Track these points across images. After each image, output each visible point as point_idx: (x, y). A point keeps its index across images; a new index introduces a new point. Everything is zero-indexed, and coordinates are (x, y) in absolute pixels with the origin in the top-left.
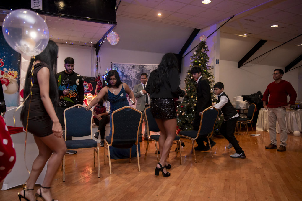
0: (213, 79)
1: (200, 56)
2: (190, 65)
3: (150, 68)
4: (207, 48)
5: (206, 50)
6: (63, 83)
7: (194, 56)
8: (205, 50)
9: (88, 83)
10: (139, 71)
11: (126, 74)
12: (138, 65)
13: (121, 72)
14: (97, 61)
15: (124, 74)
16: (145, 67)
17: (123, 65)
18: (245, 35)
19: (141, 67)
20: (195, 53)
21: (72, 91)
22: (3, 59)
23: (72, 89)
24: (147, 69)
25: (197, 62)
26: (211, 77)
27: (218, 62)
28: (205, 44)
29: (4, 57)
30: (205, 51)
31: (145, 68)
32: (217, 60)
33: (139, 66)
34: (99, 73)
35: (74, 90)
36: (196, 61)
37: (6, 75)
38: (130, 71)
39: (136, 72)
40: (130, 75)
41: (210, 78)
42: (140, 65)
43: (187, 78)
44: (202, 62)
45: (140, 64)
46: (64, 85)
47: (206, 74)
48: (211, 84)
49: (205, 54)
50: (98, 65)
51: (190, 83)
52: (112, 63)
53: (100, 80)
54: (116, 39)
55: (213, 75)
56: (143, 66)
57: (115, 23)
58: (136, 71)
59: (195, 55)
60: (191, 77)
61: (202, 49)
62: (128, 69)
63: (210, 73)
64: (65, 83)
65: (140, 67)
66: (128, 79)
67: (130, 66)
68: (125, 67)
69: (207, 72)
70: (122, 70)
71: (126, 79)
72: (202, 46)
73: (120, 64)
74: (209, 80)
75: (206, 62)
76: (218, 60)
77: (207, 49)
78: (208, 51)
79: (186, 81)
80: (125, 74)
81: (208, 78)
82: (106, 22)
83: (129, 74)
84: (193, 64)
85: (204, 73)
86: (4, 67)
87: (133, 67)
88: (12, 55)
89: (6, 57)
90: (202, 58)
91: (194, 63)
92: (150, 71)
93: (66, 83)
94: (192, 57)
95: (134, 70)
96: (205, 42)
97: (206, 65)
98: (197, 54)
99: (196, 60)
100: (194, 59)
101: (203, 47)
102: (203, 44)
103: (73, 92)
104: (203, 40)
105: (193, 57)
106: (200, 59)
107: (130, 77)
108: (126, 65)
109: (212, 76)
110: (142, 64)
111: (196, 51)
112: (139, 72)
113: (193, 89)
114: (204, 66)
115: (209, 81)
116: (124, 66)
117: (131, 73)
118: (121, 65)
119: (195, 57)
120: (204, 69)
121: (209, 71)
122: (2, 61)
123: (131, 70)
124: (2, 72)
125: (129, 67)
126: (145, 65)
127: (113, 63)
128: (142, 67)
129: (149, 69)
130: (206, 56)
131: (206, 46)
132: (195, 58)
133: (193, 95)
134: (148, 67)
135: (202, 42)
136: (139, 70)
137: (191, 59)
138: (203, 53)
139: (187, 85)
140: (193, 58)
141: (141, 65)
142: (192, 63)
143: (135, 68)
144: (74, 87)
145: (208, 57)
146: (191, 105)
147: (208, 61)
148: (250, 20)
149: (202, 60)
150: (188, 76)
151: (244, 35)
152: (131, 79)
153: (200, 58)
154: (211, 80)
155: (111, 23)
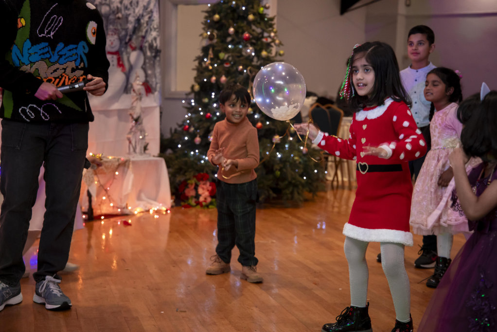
6: (42, 32)
21: (72, 65)
23: (75, 57)
35: (79, 60)
46: (44, 39)
47: (263, 20)
64: (49, 33)
93: (52, 34)
103: (77, 68)
120: (259, 7)
144: (82, 49)
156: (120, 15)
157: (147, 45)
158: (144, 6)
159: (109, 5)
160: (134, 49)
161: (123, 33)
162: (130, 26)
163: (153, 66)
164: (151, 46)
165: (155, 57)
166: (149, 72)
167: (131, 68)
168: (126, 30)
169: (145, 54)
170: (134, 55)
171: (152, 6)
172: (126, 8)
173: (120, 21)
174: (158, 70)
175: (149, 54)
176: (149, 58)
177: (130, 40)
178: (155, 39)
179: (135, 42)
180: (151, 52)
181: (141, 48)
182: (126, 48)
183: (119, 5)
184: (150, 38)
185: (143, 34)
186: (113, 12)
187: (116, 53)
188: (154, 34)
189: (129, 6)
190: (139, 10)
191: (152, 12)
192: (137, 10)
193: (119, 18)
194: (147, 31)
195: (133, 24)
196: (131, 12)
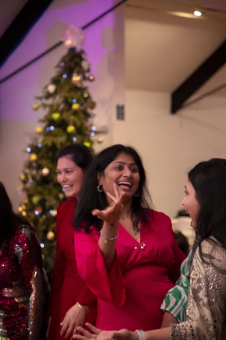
1: (69, 100)
2: (39, 129)
4: (88, 70)
5: (85, 78)
7: (47, 98)
8: (81, 77)
18: (198, 14)
20: (52, 88)
25: (59, 120)
27: (120, 112)
28: (81, 59)
32: (118, 107)
36: (56, 116)
43: (27, 171)
44: (77, 120)
49: (82, 90)
59: (49, 95)
60: (40, 167)
72: (72, 64)
75: (88, 116)
76: (123, 107)
77: (87, 75)
78: (91, 80)
84: (45, 124)
90: (75, 106)
91: (50, 122)
94: (40, 98)
96: (82, 52)
97: (87, 129)
98: (56, 92)
100: (47, 110)
101: (76, 71)
102: (75, 60)
105: (44, 101)
106: (68, 110)
111: (56, 81)
119: (50, 101)
130: (87, 97)
131: (85, 65)
132: (51, 106)
133: (53, 231)
135: (72, 50)
137: (35, 106)
138: (77, 88)
139: (30, 197)
140: (45, 105)
142: (40, 120)
145: (93, 99)
149: (76, 113)
150: (31, 165)
151: (192, 13)
153: (70, 104)
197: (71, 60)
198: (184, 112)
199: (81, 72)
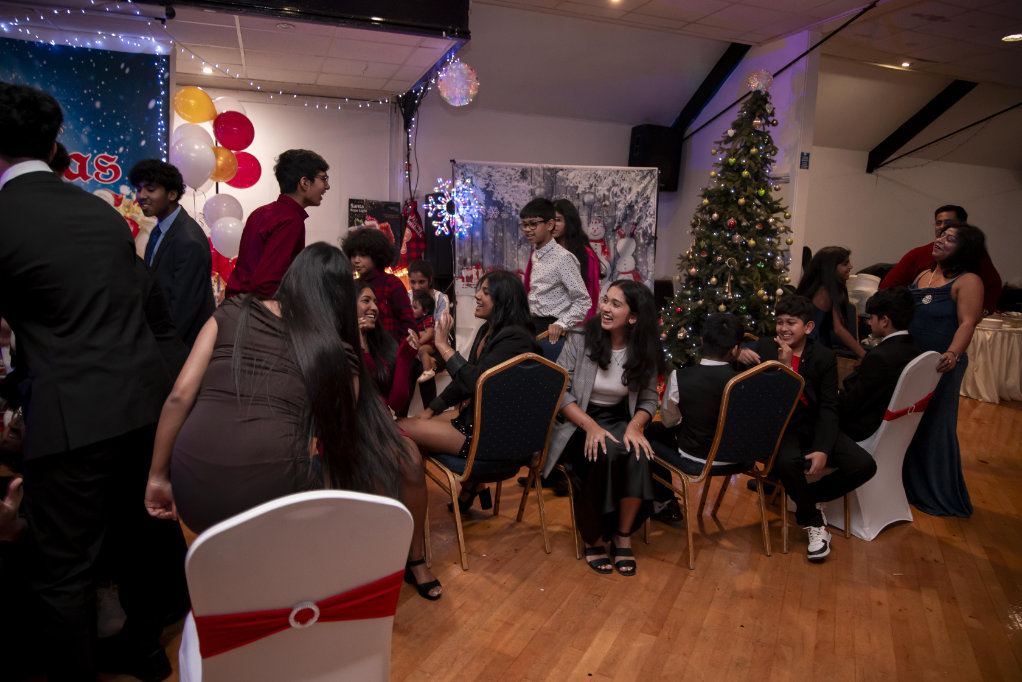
0: (787, 223)
1: (748, 144)
2: (713, 173)
3: (577, 180)
4: (772, 114)
5: (768, 123)
7: (726, 142)
8: (764, 121)
9: (379, 222)
10: (540, 187)
11: (499, 199)
12: (538, 169)
13: (484, 191)
14: (409, 149)
15: (494, 199)
16: (560, 173)
17: (490, 170)
18: (906, 65)
19: (549, 173)
20: (731, 133)
22: (117, 157)
24: (568, 183)
25: (734, 164)
26: (780, 215)
27: (805, 161)
28: (766, 102)
29: (121, 150)
30: (763, 125)
31: (563, 180)
32: (802, 154)
33: (542, 172)
34: (413, 188)
36: (732, 160)
37: (129, 207)
38: (514, 187)
39: (532, 192)
40: (511, 200)
41: (777, 219)
42: (544, 169)
43: (699, 215)
44: (753, 164)
45: (545, 166)
47: (765, 204)
48: (779, 238)
49: (764, 134)
50: (409, 165)
51: (708, 233)
52: (453, 161)
53: (415, 212)
54: (465, 87)
55: (786, 208)
56: (557, 172)
57: (465, 34)
58: (531, 187)
59: (729, 140)
60: (711, 213)
61: (754, 119)
62: (504, 182)
63: (776, 203)
65: (544, 174)
66: (505, 216)
67: (512, 172)
68: (496, 176)
69: (770, 199)
70: (488, 185)
71: (499, 216)
72: (755, 107)
73: (480, 166)
74: (774, 223)
75: (767, 162)
76: (808, 155)
77: (771, 119)
78: (774, 125)
79: (694, 226)
80: (497, 197)
81: (771, 220)
82: (436, 32)
83: (508, 198)
84: (720, 169)
85: (757, 202)
86: (122, 182)
87: (524, 174)
88: (143, 143)
89: (124, 150)
90: (754, 150)
91: (726, 166)
92: (577, 188)
94: (720, 143)
95: (524, 185)
96: (767, 94)
97: (764, 175)
98: (735, 136)
99: (733, 156)
100: (725, 153)
101: (758, 114)
102: (758, 103)
104: (761, 87)
105: (723, 145)
106: (745, 155)
107: (511, 207)
108: (500, 167)
109: (782, 210)
110: (552, 166)
111: (735, 126)
112: (543, 190)
113: (718, 254)
114: (759, 178)
115: (773, 227)
116: (493, 173)
117: (515, 194)
118: (485, 170)
119: (729, 146)
120: (759, 189)
121: (774, 196)
122: (114, 163)
123: (516, 184)
124: (116, 197)
125: (509, 175)
126: (562, 170)
127: (458, 161)
128: (551, 177)
129: (574, 181)
130: (768, 142)
131: (768, 108)
132: (728, 150)
133: (716, 277)
134: (571, 175)
135: (758, 93)
136: (543, 185)
137: (713, 151)
138: (758, 132)
139: (699, 240)
140: (722, 150)
141: (549, 169)
142: (717, 165)
143: (529, 178)
145: (775, 144)
146: (707, 307)
147: (773, 158)
148: (933, 18)
149: (753, 157)
150: (702, 209)
151: (899, 64)
152: (514, 213)
153: (748, 149)
154: (779, 224)
155: (451, 34)
156: (607, 203)
157: (641, 231)
158: (638, 193)
159: (594, 194)
160: (622, 236)
161: (610, 220)
162: (619, 214)
163: (645, 254)
164: (645, 234)
165: (649, 244)
166: (640, 260)
167: (618, 256)
168: (614, 218)
169: (637, 241)
170: (621, 243)
171: (648, 192)
172: (616, 195)
173: (607, 209)
174: (651, 258)
175: (642, 241)
176: (642, 246)
177: (619, 227)
178: (650, 225)
179: (625, 229)
180: (644, 240)
181: (632, 235)
182: (614, 235)
183: (607, 193)
184: (644, 225)
185: (635, 221)
186: (599, 200)
187: (601, 241)
188: (650, 220)
189: (619, 193)
190: (631, 197)
191: (648, 198)
192: (628, 197)
193: (605, 206)
194: (640, 218)
195: (623, 211)
196: (622, 198)
197: (754, 104)
198: (880, 171)
199: (763, 115)
